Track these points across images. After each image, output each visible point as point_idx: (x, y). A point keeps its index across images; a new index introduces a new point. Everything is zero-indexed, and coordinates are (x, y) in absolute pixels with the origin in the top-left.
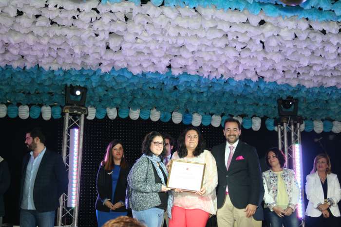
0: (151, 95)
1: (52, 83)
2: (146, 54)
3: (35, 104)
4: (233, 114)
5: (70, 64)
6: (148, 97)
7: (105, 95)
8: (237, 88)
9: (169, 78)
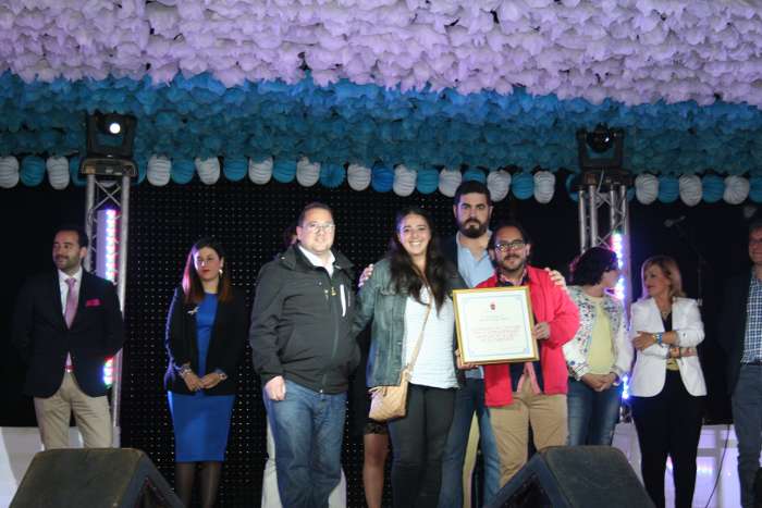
0: (284, 129)
1: (54, 109)
2: (239, 43)
3: (30, 154)
4: (487, 166)
5: (78, 67)
6: (279, 133)
7: (181, 130)
8: (472, 110)
9: (312, 91)
